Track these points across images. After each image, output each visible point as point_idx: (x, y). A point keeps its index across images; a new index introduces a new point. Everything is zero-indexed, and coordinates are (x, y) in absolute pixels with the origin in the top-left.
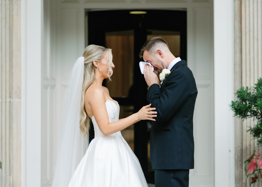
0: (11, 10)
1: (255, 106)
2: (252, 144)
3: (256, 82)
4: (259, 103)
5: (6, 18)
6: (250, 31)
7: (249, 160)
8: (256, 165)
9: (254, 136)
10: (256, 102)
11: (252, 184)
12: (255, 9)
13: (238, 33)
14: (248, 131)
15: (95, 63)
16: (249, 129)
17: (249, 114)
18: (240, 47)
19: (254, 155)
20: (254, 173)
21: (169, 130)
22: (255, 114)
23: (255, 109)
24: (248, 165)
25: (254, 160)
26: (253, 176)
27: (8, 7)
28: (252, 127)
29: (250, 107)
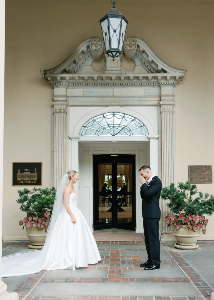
0: (65, 155)
1: (170, 194)
2: (166, 211)
3: (170, 185)
4: (172, 193)
5: (63, 158)
6: (165, 164)
7: (167, 217)
8: (170, 219)
9: (169, 207)
10: (171, 193)
11: (168, 227)
12: (167, 154)
13: (160, 165)
14: (166, 205)
15: (71, 177)
16: (166, 204)
17: (167, 198)
18: (161, 170)
19: (168, 215)
20: (169, 222)
21: (151, 203)
22: (169, 198)
23: (169, 196)
24: (166, 219)
25: (169, 217)
26: (168, 224)
27: (64, 153)
28: (168, 203)
29: (168, 195)
